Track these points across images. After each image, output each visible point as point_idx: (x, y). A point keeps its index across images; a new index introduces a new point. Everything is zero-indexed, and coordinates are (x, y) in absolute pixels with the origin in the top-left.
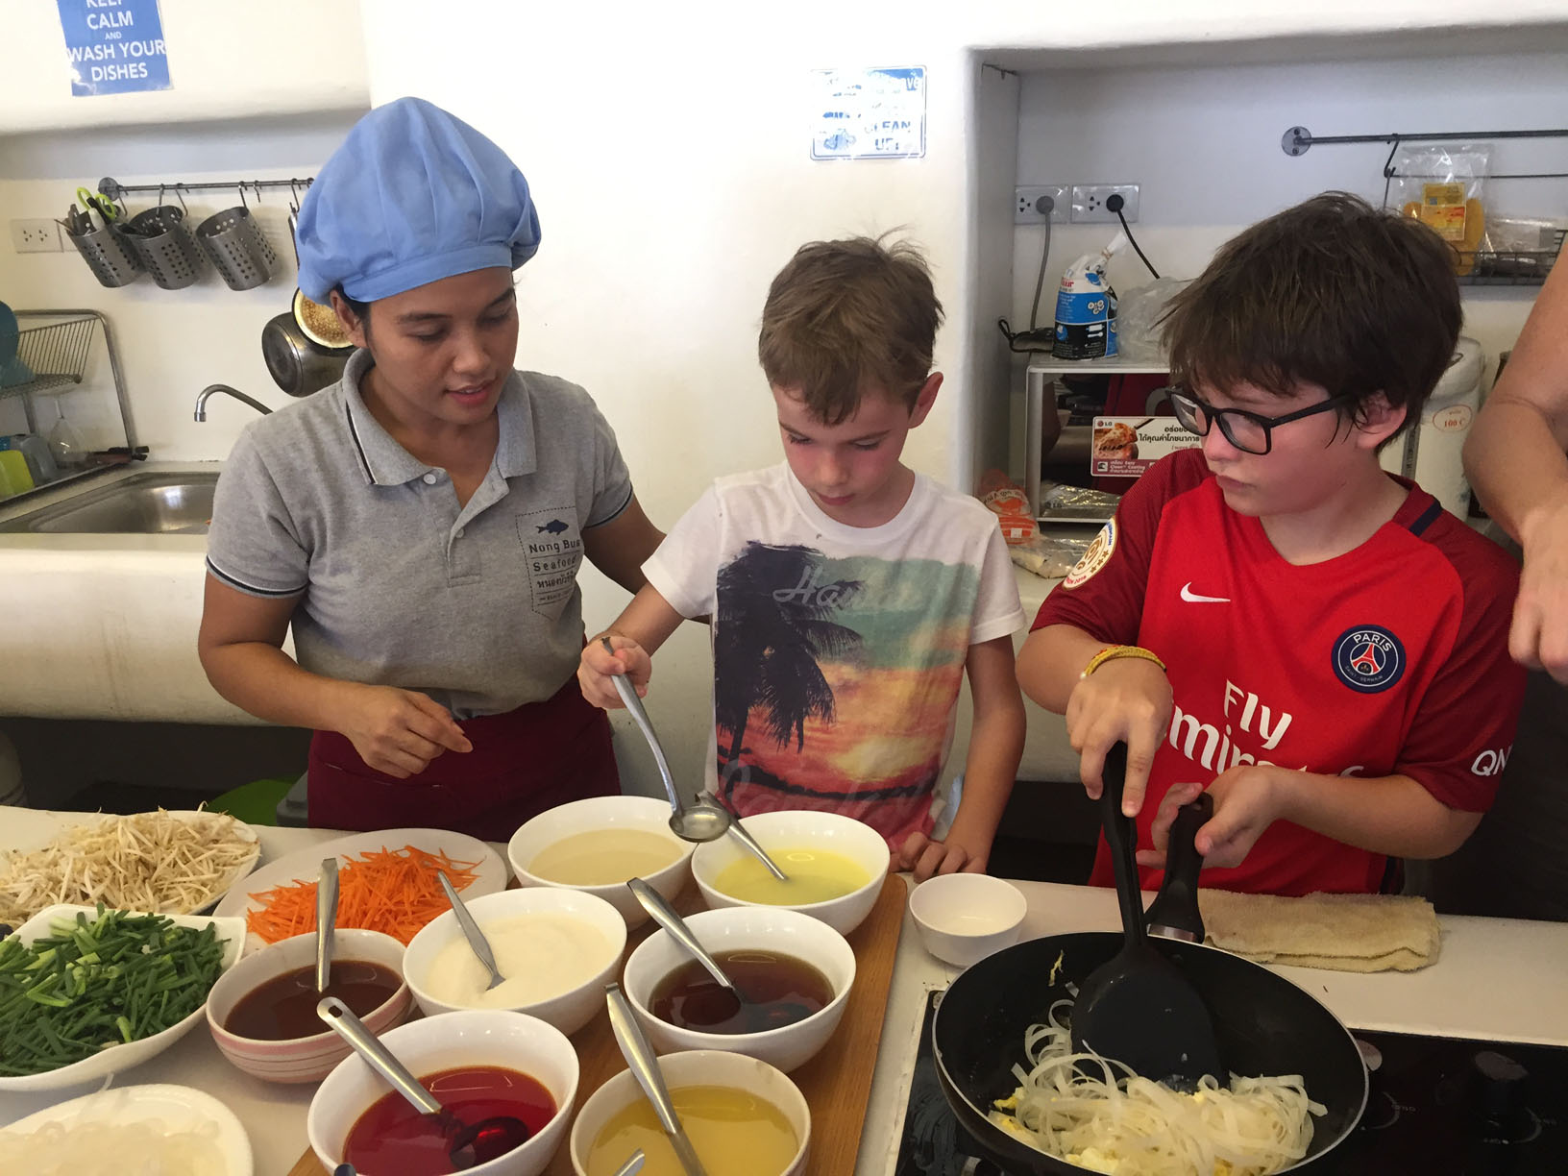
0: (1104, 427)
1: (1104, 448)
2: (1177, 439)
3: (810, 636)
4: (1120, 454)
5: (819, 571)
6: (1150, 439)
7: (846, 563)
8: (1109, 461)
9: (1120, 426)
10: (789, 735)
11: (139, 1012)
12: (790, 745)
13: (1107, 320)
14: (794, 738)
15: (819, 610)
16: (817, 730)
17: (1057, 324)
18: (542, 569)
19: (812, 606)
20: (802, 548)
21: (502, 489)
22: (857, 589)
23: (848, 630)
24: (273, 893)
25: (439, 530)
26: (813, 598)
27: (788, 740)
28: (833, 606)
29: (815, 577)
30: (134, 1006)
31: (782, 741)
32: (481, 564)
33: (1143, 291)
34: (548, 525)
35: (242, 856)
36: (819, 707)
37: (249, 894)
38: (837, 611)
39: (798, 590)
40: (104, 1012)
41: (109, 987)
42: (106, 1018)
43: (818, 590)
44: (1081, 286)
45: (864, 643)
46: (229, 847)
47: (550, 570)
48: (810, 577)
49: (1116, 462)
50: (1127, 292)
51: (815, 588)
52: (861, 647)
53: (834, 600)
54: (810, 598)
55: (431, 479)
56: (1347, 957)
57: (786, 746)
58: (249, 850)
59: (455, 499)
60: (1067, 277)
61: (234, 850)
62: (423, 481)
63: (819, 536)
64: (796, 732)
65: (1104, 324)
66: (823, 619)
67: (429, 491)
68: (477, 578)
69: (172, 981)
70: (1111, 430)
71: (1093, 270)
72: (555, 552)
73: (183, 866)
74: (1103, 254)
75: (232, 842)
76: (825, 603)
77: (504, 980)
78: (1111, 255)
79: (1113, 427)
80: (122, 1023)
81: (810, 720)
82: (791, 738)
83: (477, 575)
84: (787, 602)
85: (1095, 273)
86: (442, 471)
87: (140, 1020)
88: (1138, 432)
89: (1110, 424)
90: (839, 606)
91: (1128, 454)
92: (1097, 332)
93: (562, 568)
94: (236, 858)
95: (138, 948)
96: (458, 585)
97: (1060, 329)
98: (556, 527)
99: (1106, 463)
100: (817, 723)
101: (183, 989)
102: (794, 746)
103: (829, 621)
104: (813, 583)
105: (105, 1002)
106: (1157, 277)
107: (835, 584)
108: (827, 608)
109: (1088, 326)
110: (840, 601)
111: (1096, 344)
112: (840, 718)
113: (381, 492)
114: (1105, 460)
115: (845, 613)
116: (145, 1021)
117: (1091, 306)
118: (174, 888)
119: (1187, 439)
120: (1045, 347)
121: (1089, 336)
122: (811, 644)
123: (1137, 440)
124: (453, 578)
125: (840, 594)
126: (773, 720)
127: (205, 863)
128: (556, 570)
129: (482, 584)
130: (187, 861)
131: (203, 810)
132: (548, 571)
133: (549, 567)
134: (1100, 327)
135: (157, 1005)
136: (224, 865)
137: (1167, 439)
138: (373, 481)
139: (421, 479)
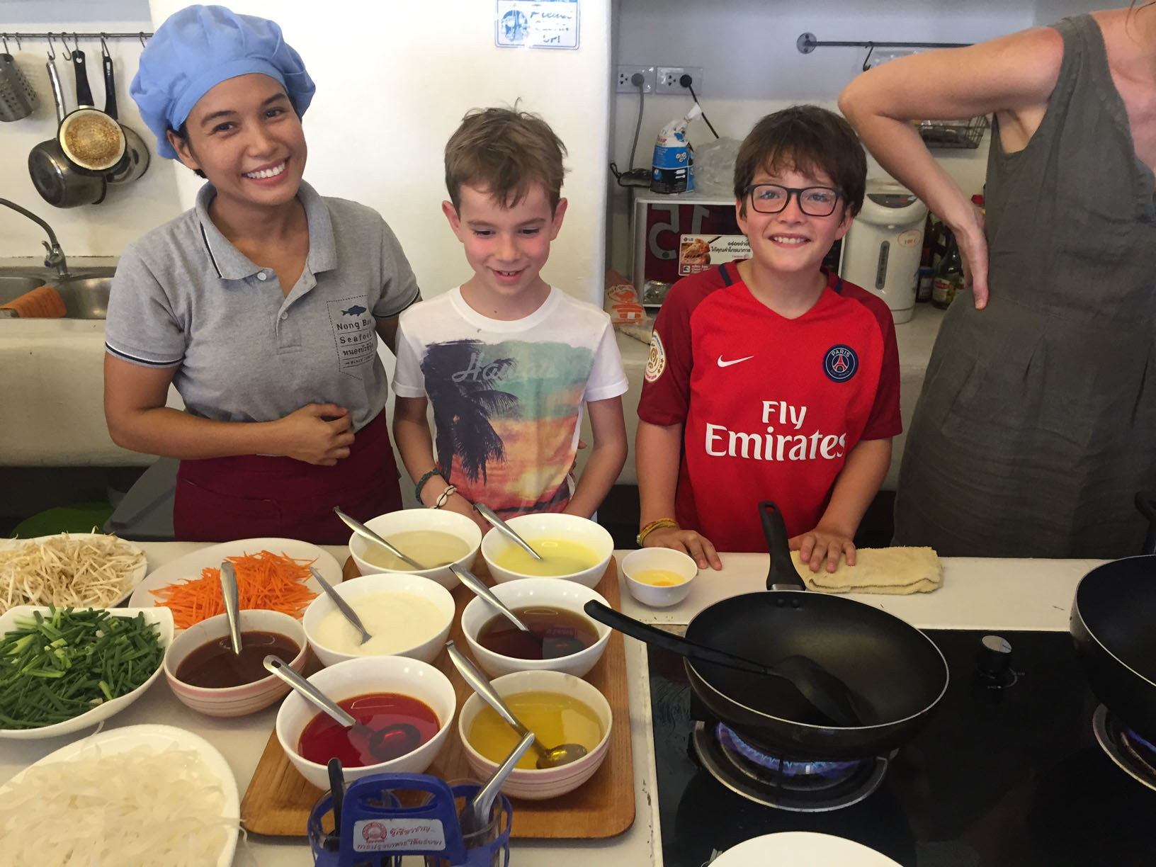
0: (688, 241)
1: (687, 256)
2: (736, 250)
3: (483, 403)
4: (698, 261)
5: (482, 355)
6: (718, 250)
7: (500, 347)
8: (691, 265)
9: (699, 241)
10: (477, 474)
11: (113, 677)
12: (479, 481)
13: (688, 167)
14: (481, 476)
15: (486, 383)
16: (495, 468)
17: (654, 169)
18: (347, 342)
19: (480, 381)
20: (467, 341)
21: (312, 282)
22: (511, 364)
23: (506, 393)
24: (167, 589)
25: (270, 314)
26: (480, 375)
27: (477, 477)
28: (495, 378)
29: (480, 360)
30: (110, 673)
31: (474, 479)
32: (301, 338)
33: (710, 145)
34: (349, 310)
35: (134, 564)
36: (494, 452)
37: (151, 592)
38: (498, 382)
39: (469, 371)
40: (89, 679)
41: (88, 661)
42: (92, 683)
43: (483, 369)
44: (672, 142)
45: (519, 402)
46: (122, 558)
47: (353, 342)
48: (476, 360)
49: (696, 266)
50: (699, 147)
51: (481, 367)
52: (518, 405)
53: (496, 374)
54: (478, 376)
55: (262, 276)
56: (892, 586)
57: (476, 482)
58: (138, 560)
59: (281, 291)
60: (662, 135)
61: (127, 560)
62: (257, 278)
63: (479, 331)
64: (482, 472)
65: (686, 169)
66: (489, 389)
67: (262, 285)
68: (298, 348)
69: (131, 654)
70: (692, 244)
71: (679, 131)
72: (355, 328)
73: (92, 572)
74: (685, 119)
75: (123, 554)
76: (489, 377)
77: (371, 637)
78: (690, 120)
79: (694, 242)
80: (103, 685)
81: (489, 463)
82: (479, 476)
83: (298, 346)
84: (462, 382)
85: (680, 133)
86: (270, 270)
87: (116, 682)
88: (711, 245)
89: (692, 239)
90: (499, 377)
91: (703, 261)
92: (682, 175)
93: (363, 340)
94: (129, 566)
95: (91, 633)
96: (284, 353)
97: (656, 172)
98: (356, 310)
99: (689, 267)
100: (494, 464)
101: (140, 659)
102: (481, 481)
103: (494, 389)
104: (479, 364)
105: (87, 672)
106: (718, 137)
107: (495, 362)
108: (491, 381)
109: (676, 170)
110: (499, 374)
111: (680, 183)
112: (509, 458)
113: (228, 284)
114: (688, 265)
115: (503, 382)
116: (120, 683)
117: (678, 156)
118: (91, 590)
119: (743, 251)
120: (643, 184)
121: (677, 177)
122: (484, 408)
123: (709, 251)
124: (281, 348)
125: (499, 369)
126: (465, 465)
127: (108, 570)
128: (357, 342)
129: (302, 352)
130: (95, 570)
131: (95, 533)
132: (351, 343)
133: (352, 340)
134: (683, 171)
135: (126, 672)
136: (121, 571)
137: (730, 251)
138: (220, 276)
139: (255, 276)
